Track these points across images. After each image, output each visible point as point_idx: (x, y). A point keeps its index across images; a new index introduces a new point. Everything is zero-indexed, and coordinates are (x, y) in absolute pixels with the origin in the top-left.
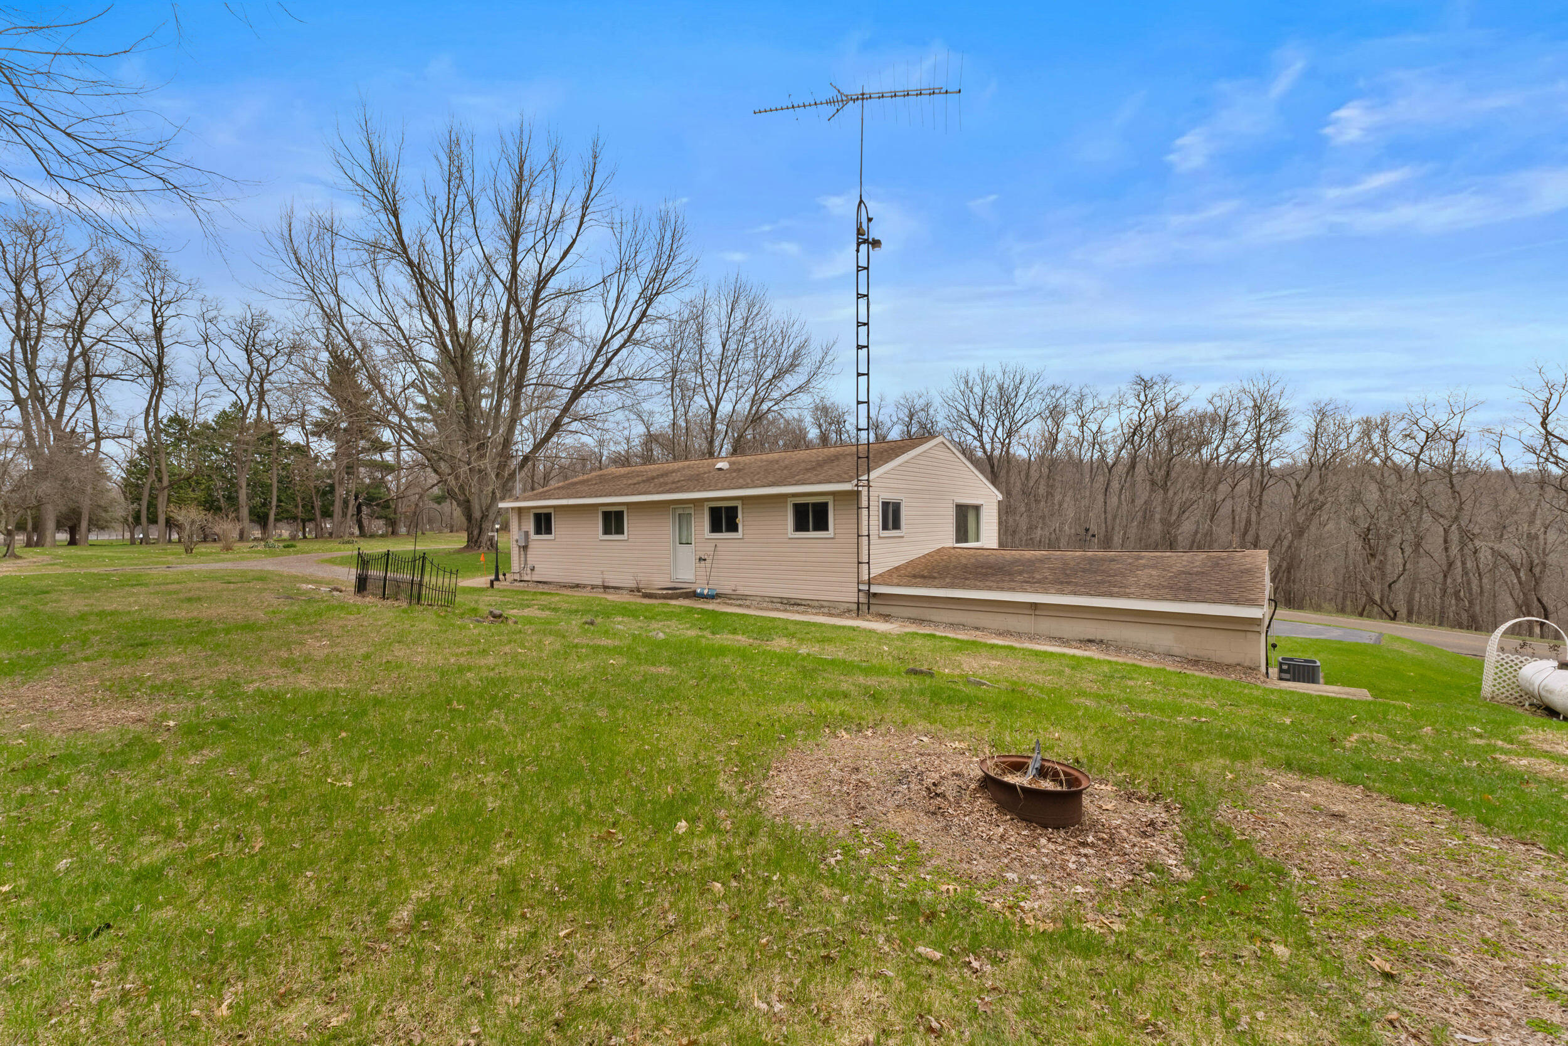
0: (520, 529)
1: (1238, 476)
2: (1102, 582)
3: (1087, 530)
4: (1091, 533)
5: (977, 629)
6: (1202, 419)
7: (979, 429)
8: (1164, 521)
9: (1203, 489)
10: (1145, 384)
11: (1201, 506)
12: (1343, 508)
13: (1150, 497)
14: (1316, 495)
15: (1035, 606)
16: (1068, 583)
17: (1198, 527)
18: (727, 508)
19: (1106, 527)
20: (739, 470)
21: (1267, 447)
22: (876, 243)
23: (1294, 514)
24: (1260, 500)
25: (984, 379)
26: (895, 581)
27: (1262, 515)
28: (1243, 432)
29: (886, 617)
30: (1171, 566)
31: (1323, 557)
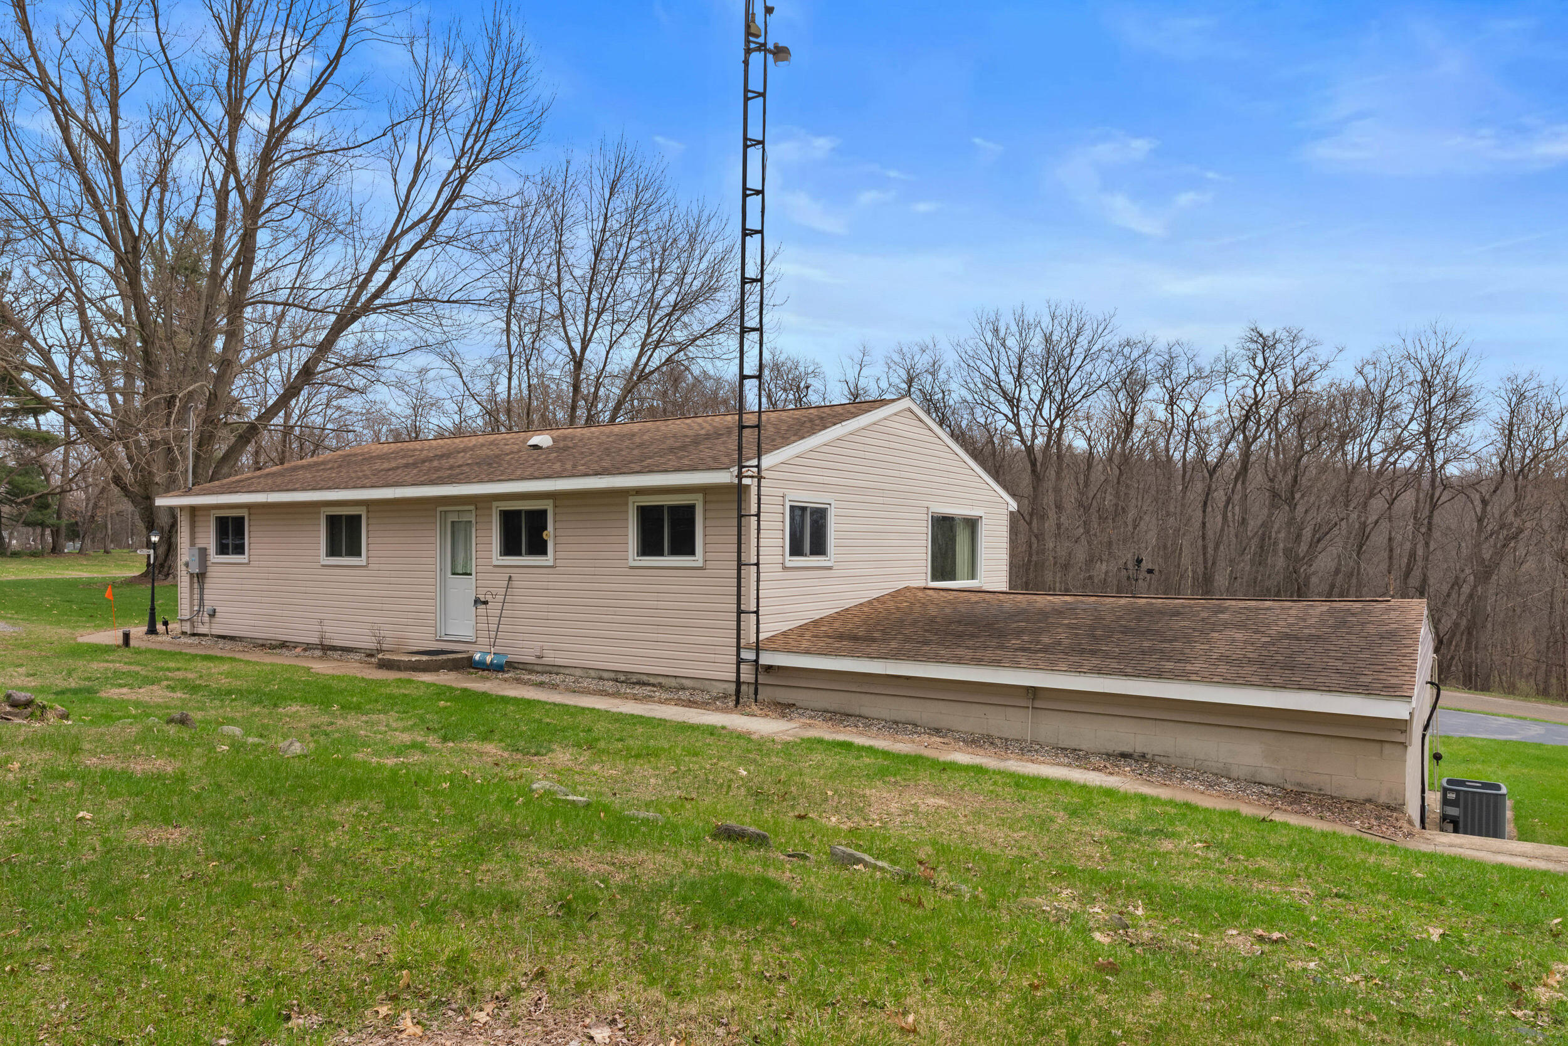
0: (193, 544)
1: (1398, 486)
2: (1152, 651)
3: (1139, 561)
4: (1145, 565)
5: (937, 731)
6: (1347, 396)
7: (1013, 402)
8: (1288, 552)
9: (1347, 506)
10: (1265, 343)
11: (1344, 532)
12: (1548, 538)
13: (1270, 515)
14: (1510, 517)
15: (1033, 693)
16: (1093, 653)
17: (1339, 564)
18: (530, 514)
19: (1205, 561)
20: (566, 449)
21: (1440, 444)
22: (780, 53)
23: (1478, 545)
24: (1430, 523)
25: (1024, 328)
26: (805, 644)
27: (1432, 546)
28: (1407, 418)
29: (784, 709)
30: (1268, 626)
31: (1518, 611)
